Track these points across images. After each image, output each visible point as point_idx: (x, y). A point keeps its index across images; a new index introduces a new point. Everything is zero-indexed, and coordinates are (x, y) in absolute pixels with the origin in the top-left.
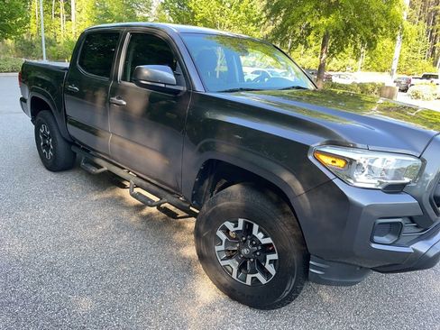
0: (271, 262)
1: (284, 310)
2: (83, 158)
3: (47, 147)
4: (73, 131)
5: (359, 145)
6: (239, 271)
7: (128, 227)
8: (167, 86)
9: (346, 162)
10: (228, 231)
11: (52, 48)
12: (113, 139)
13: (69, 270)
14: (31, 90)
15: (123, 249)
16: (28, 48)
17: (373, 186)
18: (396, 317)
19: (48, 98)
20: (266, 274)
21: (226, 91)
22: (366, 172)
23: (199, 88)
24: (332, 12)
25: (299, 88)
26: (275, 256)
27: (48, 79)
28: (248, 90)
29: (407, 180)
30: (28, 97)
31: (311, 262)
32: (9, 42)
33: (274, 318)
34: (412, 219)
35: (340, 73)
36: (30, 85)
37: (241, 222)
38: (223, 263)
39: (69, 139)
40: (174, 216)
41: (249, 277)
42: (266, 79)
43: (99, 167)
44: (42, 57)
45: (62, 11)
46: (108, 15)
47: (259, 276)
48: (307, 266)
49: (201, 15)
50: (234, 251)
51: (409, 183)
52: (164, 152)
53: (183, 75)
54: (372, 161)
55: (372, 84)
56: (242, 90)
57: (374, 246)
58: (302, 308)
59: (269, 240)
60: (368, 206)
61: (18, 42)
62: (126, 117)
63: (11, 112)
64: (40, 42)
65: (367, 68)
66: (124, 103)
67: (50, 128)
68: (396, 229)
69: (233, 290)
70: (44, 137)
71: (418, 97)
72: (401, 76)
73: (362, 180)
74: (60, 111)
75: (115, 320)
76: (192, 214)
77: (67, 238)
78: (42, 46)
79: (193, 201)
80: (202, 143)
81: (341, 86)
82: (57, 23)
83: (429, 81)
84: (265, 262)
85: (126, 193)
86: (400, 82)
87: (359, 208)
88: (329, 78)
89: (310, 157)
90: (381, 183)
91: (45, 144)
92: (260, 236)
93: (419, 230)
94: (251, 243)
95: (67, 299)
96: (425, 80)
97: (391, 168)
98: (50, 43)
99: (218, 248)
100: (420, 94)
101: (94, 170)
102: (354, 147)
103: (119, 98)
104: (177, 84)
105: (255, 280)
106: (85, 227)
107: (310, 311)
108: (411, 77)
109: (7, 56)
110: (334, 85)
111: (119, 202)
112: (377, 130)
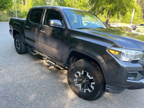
0: (92, 85)
1: (97, 101)
2: (30, 50)
3: (18, 46)
4: (27, 41)
5: (123, 47)
6: (82, 88)
7: (45, 73)
8: (59, 27)
9: (119, 53)
10: (78, 74)
11: (19, 14)
12: (40, 44)
13: (26, 86)
14: (13, 27)
15: (43, 80)
16: (11, 14)
17: (128, 61)
18: (133, 104)
19: (19, 30)
20: (91, 89)
21: (78, 29)
22: (125, 56)
23: (69, 27)
24: (111, 3)
25: (102, 28)
26: (94, 83)
27: (19, 24)
28: (85, 28)
29: (139, 59)
30: (12, 30)
31: (106, 85)
32: (5, 12)
33: (93, 103)
34: (140, 72)
35: (113, 23)
36: (13, 26)
37: (83, 72)
38: (76, 85)
39: (25, 44)
40: (60, 69)
41: (85, 90)
42: (91, 25)
43: (35, 53)
44: (16, 17)
45: (22, 2)
46: (37, 3)
47: (88, 89)
48: (105, 87)
49: (68, 4)
50: (80, 81)
51: (140, 60)
52: (58, 48)
53: (64, 23)
54: (127, 52)
55: (124, 27)
56: (83, 28)
57: (127, 80)
58: (102, 100)
59: (92, 78)
60: (126, 67)
61: (8, 12)
62: (45, 37)
63: (6, 35)
64: (15, 12)
65: (122, 22)
66: (44, 32)
67: (19, 40)
68: (135, 75)
69: (80, 94)
70: (17, 43)
71: (139, 32)
72: (133, 25)
73: (124, 59)
74: (23, 34)
75: (41, 103)
76: (65, 69)
77: (25, 76)
78: (16, 13)
79: (66, 64)
80: (70, 46)
81: (113, 28)
82: (21, 6)
83: (142, 26)
84: (91, 85)
85: (44, 61)
86: (133, 27)
87: (123, 68)
88: (109, 25)
89: (107, 51)
90: (130, 60)
91: (17, 45)
92: (89, 76)
93: (142, 76)
94: (86, 79)
95: (25, 96)
96: (141, 26)
97: (133, 55)
98: (18, 12)
99: (75, 80)
100: (140, 31)
101: (34, 54)
102: (122, 48)
103: (43, 30)
104: (62, 26)
105: (87, 91)
106: (31, 72)
107: (105, 101)
108: (136, 25)
109: (4, 16)
110: (111, 27)
111: (42, 64)
112: (129, 42)
